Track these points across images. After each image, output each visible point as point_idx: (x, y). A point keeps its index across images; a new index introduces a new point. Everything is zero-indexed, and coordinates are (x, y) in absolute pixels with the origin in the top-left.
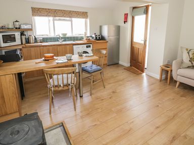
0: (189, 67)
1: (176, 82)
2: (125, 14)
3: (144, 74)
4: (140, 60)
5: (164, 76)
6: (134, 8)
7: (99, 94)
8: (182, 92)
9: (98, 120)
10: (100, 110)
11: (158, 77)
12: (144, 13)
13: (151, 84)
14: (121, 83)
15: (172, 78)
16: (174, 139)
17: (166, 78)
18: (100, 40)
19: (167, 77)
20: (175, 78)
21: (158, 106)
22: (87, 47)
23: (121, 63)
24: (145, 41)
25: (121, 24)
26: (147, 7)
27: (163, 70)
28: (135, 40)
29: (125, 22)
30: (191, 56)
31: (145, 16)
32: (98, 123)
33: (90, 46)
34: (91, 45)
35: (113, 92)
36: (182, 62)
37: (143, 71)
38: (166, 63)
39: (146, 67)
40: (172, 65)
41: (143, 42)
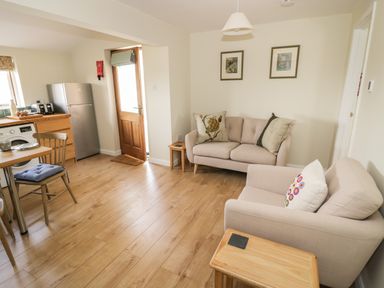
0: (206, 141)
1: (193, 165)
2: (98, 62)
3: (146, 163)
4: (136, 141)
5: (176, 161)
6: (113, 51)
7: (66, 218)
8: (202, 177)
9: (70, 266)
10: (71, 246)
11: (167, 162)
12: (132, 60)
13: (158, 177)
14: (108, 186)
15: (187, 161)
16: (198, 246)
17: (180, 164)
18: (53, 113)
19: (181, 162)
20: (190, 161)
21: (172, 207)
22: (22, 130)
23: (103, 151)
24: (140, 109)
25: (93, 80)
26: (135, 50)
27: (173, 151)
28: (124, 108)
29: (99, 77)
30: (207, 125)
31: (133, 66)
32: (71, 270)
33: (29, 128)
34: (32, 125)
35: (95, 206)
36: (198, 136)
37: (144, 159)
38: (176, 140)
39: (147, 151)
40: (184, 142)
41: (137, 111)
